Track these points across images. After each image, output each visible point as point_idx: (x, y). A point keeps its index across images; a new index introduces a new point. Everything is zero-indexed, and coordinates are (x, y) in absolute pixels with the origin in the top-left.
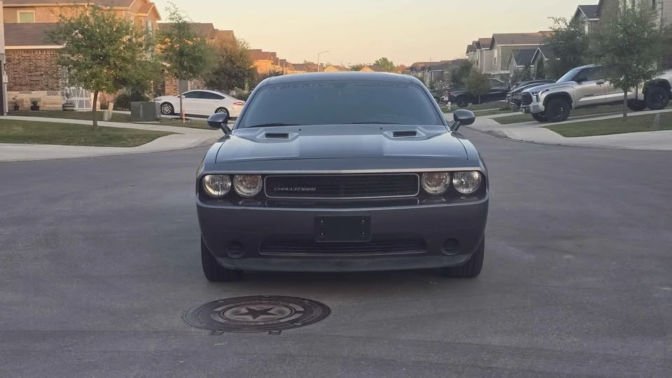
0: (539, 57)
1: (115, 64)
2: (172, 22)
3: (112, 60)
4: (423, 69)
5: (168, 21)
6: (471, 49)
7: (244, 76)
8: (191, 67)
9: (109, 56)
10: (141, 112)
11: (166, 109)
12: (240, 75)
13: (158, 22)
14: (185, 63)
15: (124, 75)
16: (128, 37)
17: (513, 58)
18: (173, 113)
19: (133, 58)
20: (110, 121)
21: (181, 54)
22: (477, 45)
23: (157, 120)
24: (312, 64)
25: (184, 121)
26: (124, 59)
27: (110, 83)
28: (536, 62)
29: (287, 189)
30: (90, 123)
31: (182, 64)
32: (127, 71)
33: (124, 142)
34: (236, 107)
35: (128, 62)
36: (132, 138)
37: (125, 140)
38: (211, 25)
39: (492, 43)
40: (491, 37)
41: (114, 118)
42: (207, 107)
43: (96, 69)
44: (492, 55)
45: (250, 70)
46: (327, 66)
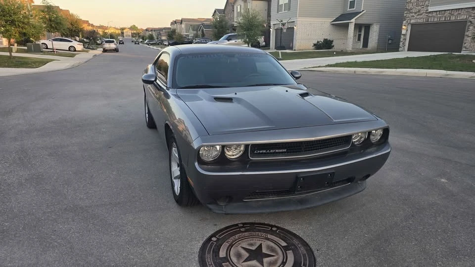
0: (202, 28)
1: (19, 25)
2: (44, 5)
3: (17, 23)
4: (151, 30)
5: (42, 4)
6: (172, 24)
7: (79, 31)
8: (56, 27)
9: (15, 21)
10: (33, 48)
11: (44, 46)
12: (77, 31)
13: (32, 4)
14: (53, 25)
15: (24, 31)
16: (24, 11)
17: (191, 29)
18: (47, 48)
19: (28, 22)
20: (16, 52)
21: (50, 20)
22: (175, 22)
23: (42, 52)
24: (103, 26)
25: (56, 53)
26: (23, 23)
27: (17, 35)
28: (201, 30)
29: (264, 151)
30: (8, 54)
31: (51, 25)
32: (25, 29)
33: (30, 65)
34: (79, 46)
35: (26, 24)
36: (34, 63)
37: (30, 64)
38: (58, 7)
39: (181, 22)
40: (181, 19)
41: (18, 51)
42: (65, 45)
43: (8, 27)
44: (181, 27)
45: (81, 29)
46: (110, 27)
